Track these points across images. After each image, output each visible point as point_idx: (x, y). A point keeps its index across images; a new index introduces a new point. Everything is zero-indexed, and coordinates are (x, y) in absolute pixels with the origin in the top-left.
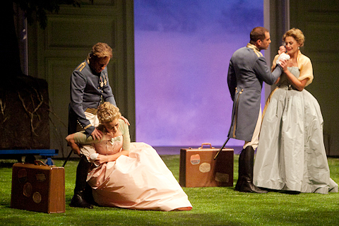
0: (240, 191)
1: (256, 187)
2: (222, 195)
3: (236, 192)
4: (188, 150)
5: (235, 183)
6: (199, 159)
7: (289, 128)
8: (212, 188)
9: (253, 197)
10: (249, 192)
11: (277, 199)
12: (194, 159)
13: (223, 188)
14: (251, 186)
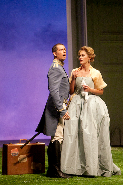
0: (51, 177)
1: (63, 173)
2: (36, 181)
3: (47, 178)
4: (9, 145)
5: (46, 170)
6: (17, 152)
7: (86, 126)
8: (28, 175)
9: (60, 181)
10: (57, 177)
11: (80, 183)
12: (14, 152)
13: (37, 175)
14: (59, 172)
